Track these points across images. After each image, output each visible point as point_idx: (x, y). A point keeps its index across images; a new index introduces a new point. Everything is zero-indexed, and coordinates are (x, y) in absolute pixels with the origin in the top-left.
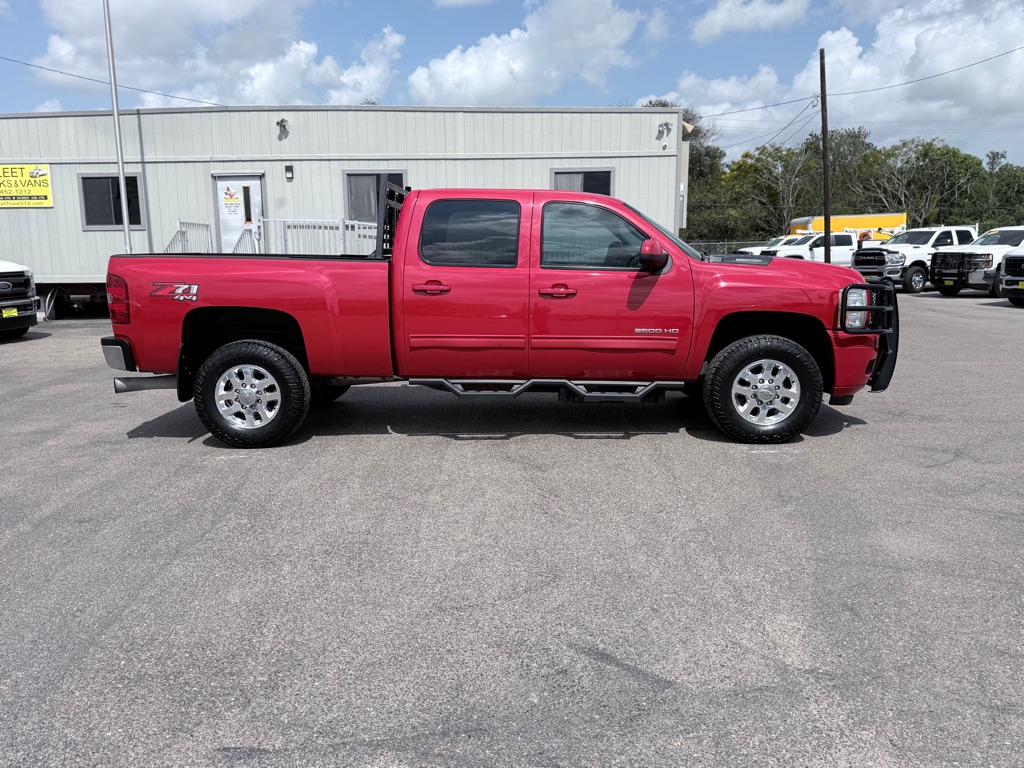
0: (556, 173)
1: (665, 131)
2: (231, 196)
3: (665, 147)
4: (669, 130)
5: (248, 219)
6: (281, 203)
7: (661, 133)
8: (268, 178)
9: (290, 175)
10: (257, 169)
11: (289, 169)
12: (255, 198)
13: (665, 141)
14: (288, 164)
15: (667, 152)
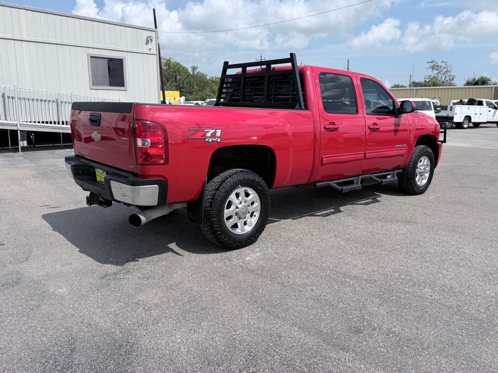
0: (91, 57)
1: (150, 41)
3: (150, 50)
4: (151, 40)
7: (147, 41)
13: (150, 46)
15: (151, 52)
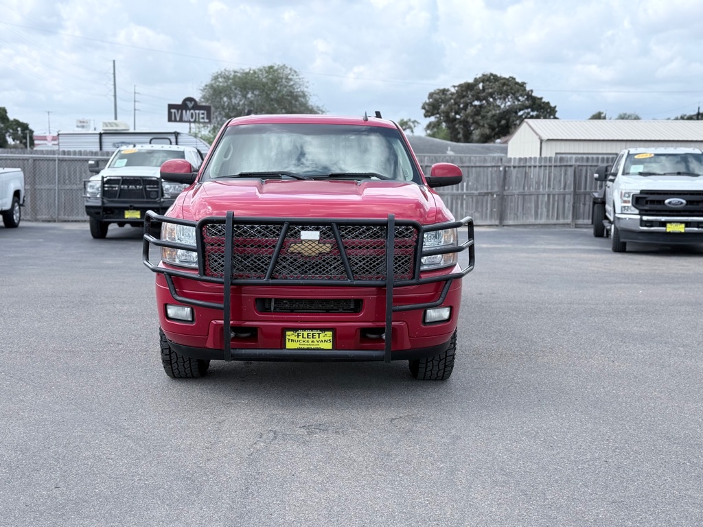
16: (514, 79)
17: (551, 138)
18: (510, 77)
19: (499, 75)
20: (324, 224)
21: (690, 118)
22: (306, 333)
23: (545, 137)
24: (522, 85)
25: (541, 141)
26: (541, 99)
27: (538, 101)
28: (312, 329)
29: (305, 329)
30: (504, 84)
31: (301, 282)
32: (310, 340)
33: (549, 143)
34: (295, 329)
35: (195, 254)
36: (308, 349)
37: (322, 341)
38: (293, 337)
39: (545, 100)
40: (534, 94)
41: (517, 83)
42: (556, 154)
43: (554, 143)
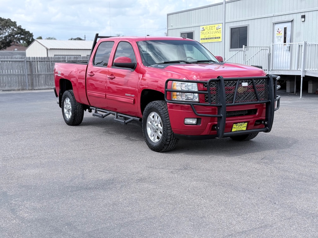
2: (279, 32)
5: (285, 42)
6: (299, 34)
8: (295, 22)
9: (303, 19)
10: (290, 18)
11: (304, 17)
12: (288, 33)
14: (303, 14)
16: (10, 20)
17: (51, 48)
18: (8, 19)
19: (2, 18)
20: (249, 79)
21: (75, 39)
22: (239, 124)
23: (49, 48)
24: (15, 23)
25: (47, 50)
26: (25, 29)
27: (24, 31)
28: (242, 122)
29: (239, 123)
30: (7, 22)
31: (245, 103)
32: (240, 127)
33: (51, 50)
34: (236, 123)
35: (197, 95)
36: (239, 131)
37: (243, 127)
38: (235, 127)
39: (26, 30)
40: (22, 28)
41: (12, 22)
42: (55, 55)
43: (53, 50)
